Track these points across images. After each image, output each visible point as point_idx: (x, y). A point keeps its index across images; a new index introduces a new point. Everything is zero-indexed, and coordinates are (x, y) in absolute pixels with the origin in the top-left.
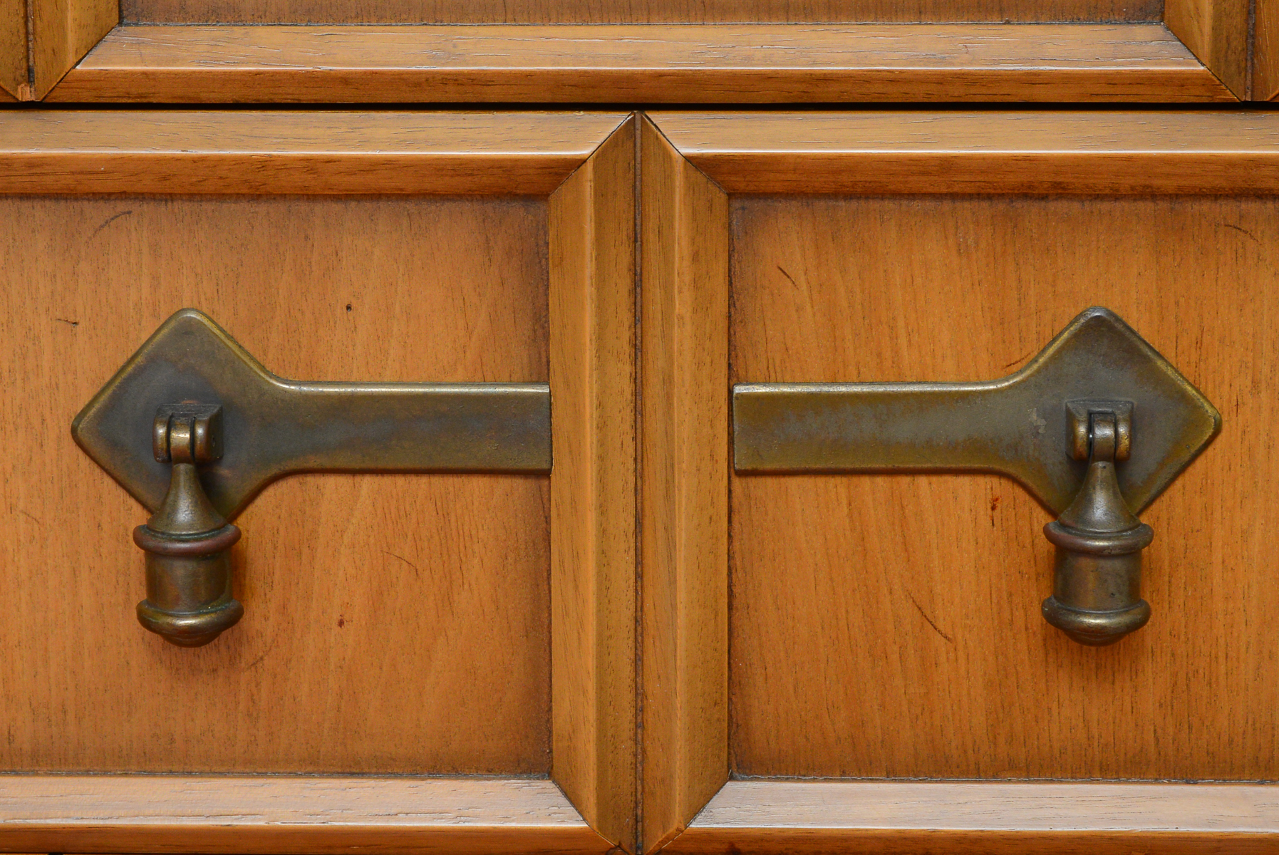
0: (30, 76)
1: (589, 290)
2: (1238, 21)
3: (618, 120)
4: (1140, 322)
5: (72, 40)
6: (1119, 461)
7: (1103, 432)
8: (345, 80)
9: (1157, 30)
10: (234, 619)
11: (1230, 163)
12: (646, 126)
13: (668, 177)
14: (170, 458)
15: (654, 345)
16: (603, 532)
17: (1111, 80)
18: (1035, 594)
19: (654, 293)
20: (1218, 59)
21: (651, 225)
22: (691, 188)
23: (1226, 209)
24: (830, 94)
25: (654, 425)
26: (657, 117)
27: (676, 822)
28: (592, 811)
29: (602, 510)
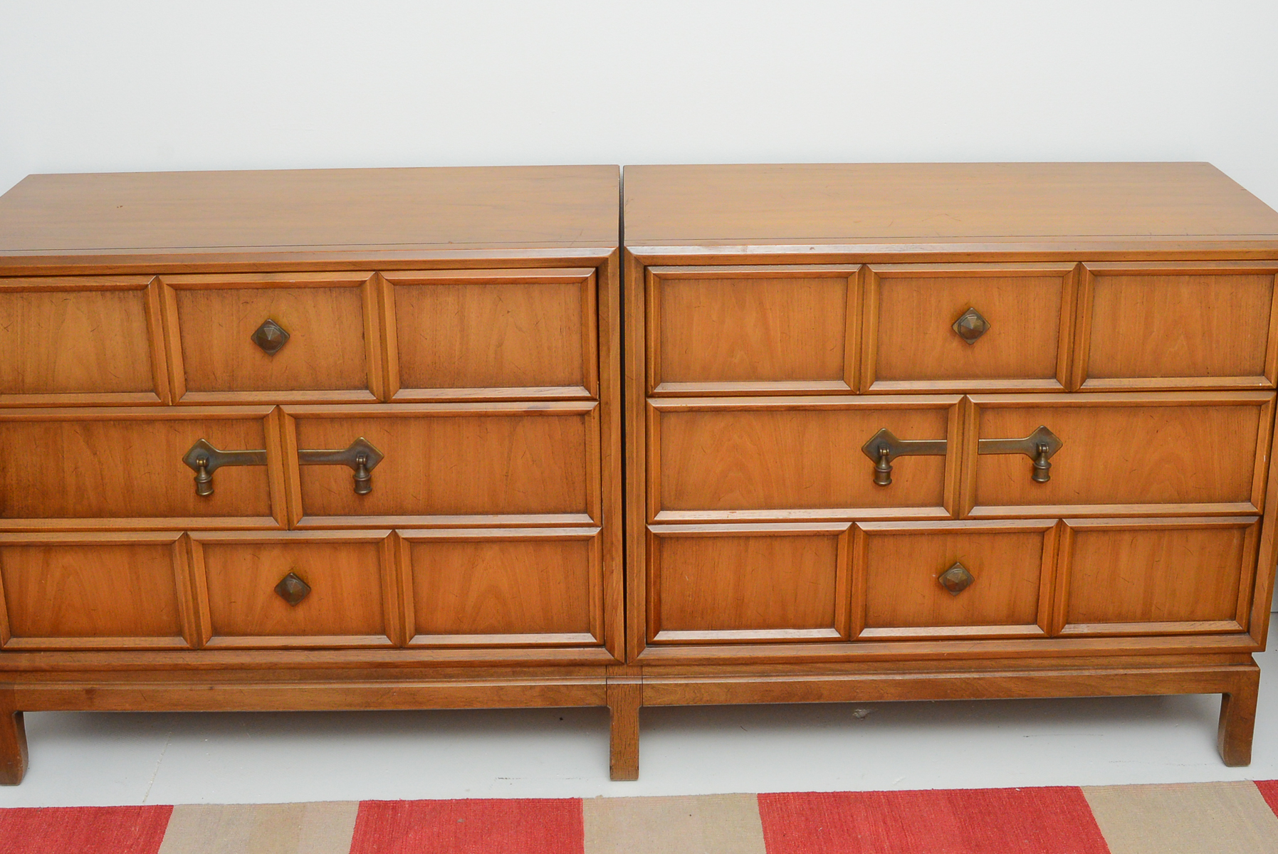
0: (859, 390)
1: (956, 425)
2: (1069, 378)
3: (963, 396)
4: (1048, 428)
5: (868, 385)
6: (1046, 452)
7: (1044, 448)
8: (915, 390)
9: (1055, 380)
10: (891, 482)
11: (1067, 403)
12: (966, 397)
13: (971, 406)
14: (883, 454)
15: (966, 433)
16: (956, 465)
17: (1047, 389)
18: (1029, 475)
19: (967, 425)
20: (1065, 386)
21: (967, 413)
22: (975, 408)
23: (1065, 409)
24: (999, 391)
25: (965, 447)
26: (968, 396)
27: (966, 514)
28: (951, 513)
29: (956, 462)
